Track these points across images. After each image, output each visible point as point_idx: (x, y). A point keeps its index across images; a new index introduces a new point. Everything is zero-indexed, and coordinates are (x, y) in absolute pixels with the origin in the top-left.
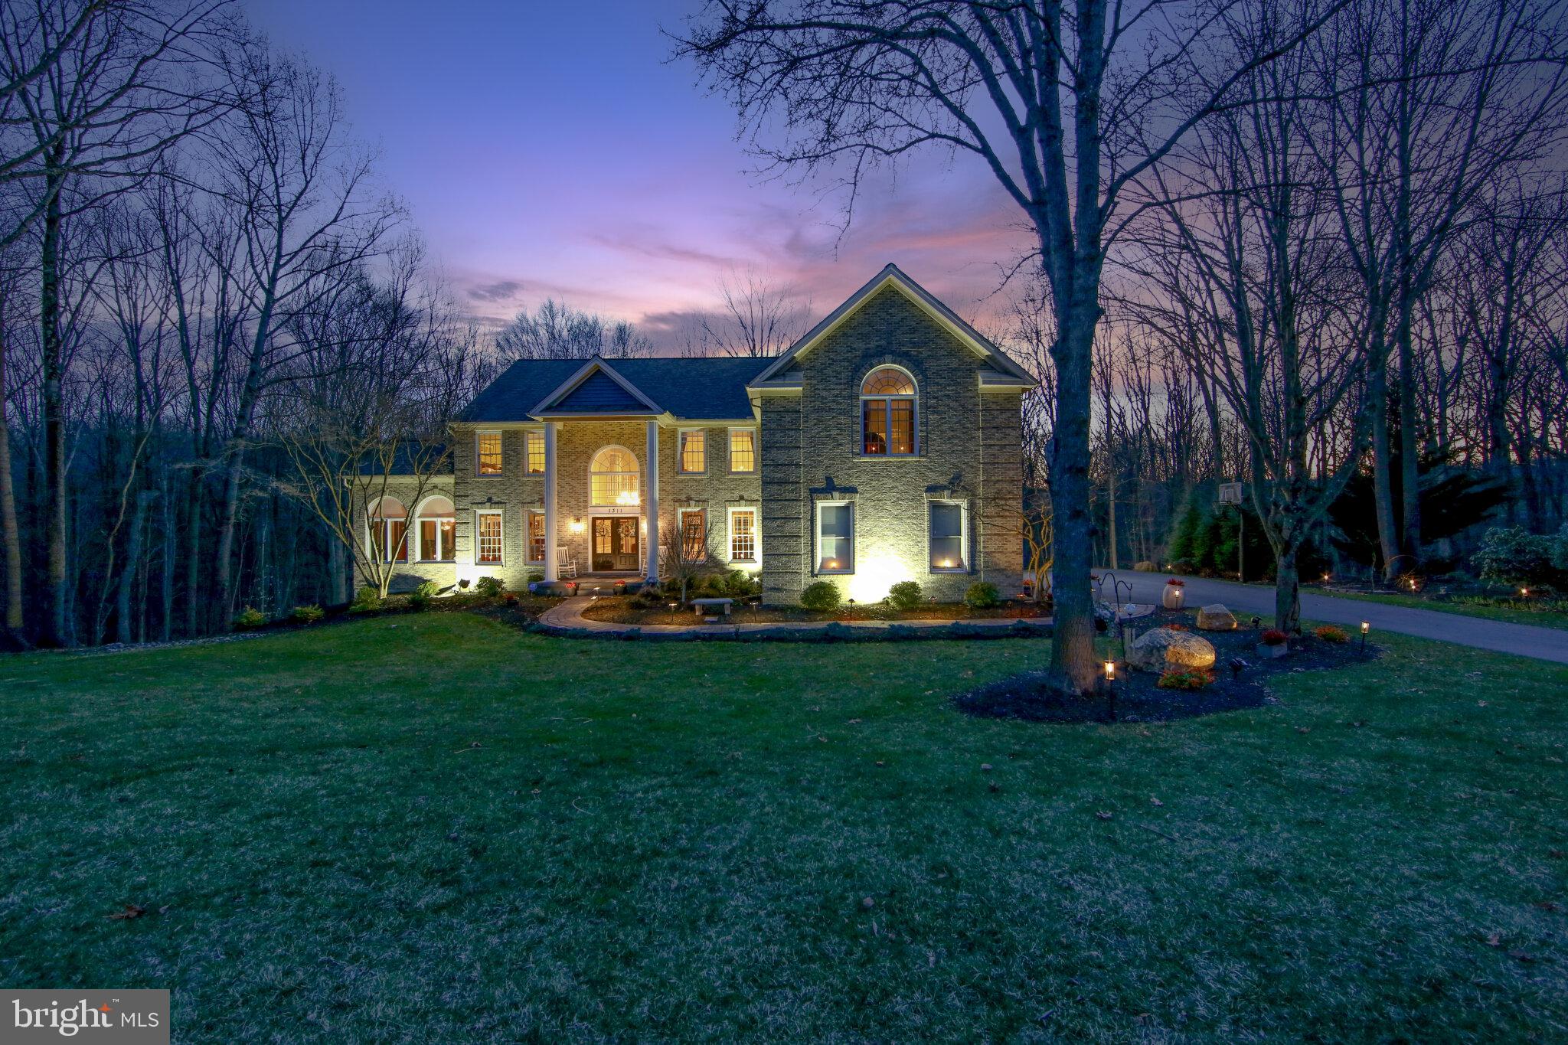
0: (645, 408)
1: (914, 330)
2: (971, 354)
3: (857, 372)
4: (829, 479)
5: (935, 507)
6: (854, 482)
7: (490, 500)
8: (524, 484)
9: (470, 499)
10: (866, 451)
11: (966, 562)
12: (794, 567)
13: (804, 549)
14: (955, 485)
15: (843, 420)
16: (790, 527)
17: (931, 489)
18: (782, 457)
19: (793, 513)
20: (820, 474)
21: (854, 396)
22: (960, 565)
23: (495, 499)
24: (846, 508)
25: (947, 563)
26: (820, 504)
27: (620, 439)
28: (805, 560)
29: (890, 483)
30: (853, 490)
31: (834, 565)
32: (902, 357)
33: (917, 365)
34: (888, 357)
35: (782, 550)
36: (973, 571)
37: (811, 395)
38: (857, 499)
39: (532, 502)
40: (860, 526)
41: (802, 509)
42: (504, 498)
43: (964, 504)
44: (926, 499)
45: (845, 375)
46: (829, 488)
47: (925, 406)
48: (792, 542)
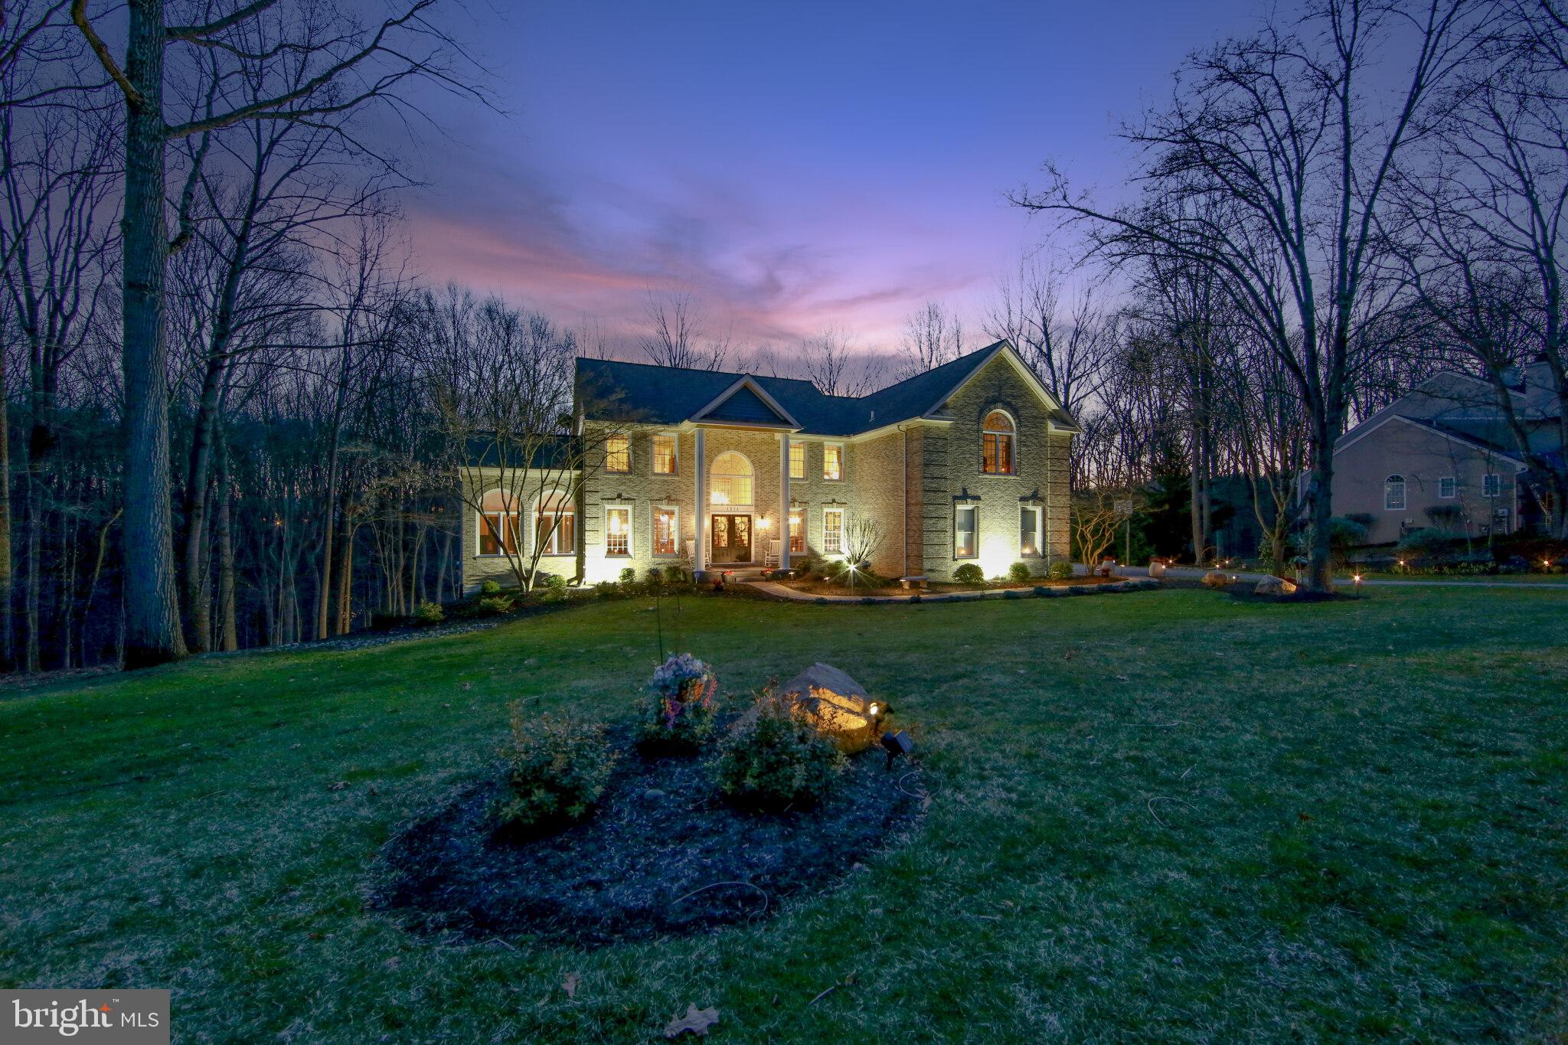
0: (785, 423)
1: (1013, 387)
2: (1044, 407)
3: (981, 412)
4: (964, 490)
5: (1024, 512)
6: (979, 493)
7: (619, 496)
8: (652, 482)
9: (600, 495)
10: (985, 472)
11: (1040, 550)
12: (943, 554)
13: (949, 540)
14: (1036, 497)
15: (973, 447)
16: (941, 524)
17: (1023, 499)
18: (937, 472)
19: (941, 513)
20: (959, 485)
21: (978, 431)
22: (1035, 552)
23: (625, 495)
24: (972, 511)
25: (1027, 551)
26: (961, 507)
27: (738, 446)
28: (950, 548)
29: (1000, 494)
30: (978, 498)
31: (963, 552)
32: (1008, 406)
33: (1015, 412)
34: (1000, 405)
35: (936, 541)
36: (1044, 556)
37: (955, 428)
38: (981, 504)
39: (660, 500)
40: (984, 524)
41: (949, 512)
42: (633, 495)
43: (1038, 510)
44: (1019, 505)
45: (975, 414)
46: (965, 497)
47: (1019, 441)
48: (942, 535)
